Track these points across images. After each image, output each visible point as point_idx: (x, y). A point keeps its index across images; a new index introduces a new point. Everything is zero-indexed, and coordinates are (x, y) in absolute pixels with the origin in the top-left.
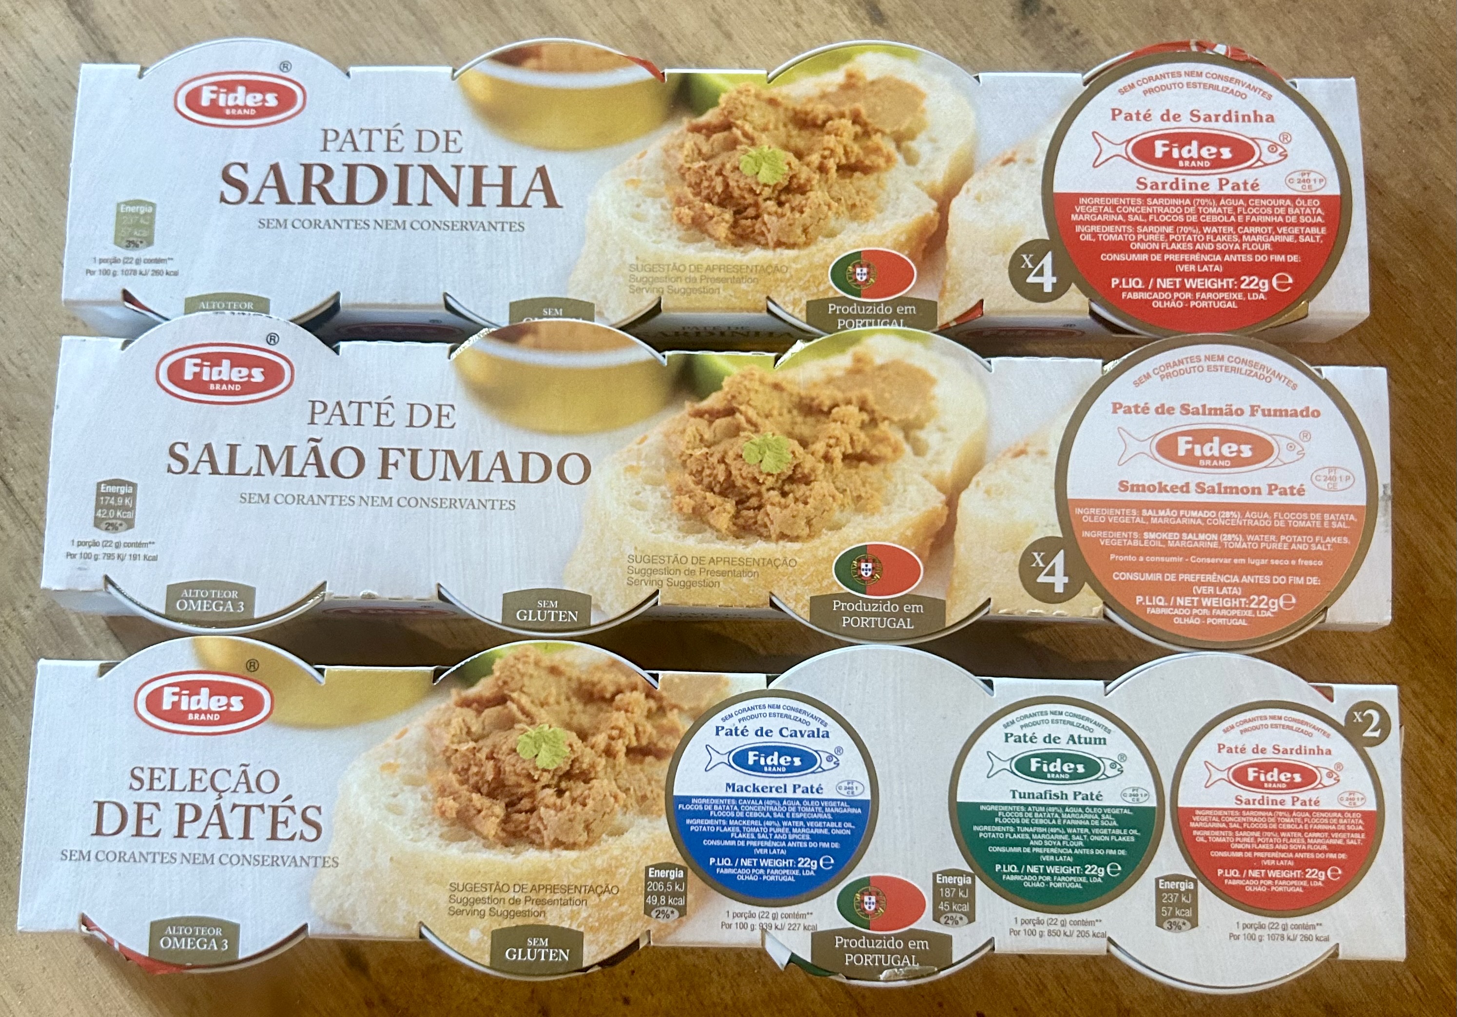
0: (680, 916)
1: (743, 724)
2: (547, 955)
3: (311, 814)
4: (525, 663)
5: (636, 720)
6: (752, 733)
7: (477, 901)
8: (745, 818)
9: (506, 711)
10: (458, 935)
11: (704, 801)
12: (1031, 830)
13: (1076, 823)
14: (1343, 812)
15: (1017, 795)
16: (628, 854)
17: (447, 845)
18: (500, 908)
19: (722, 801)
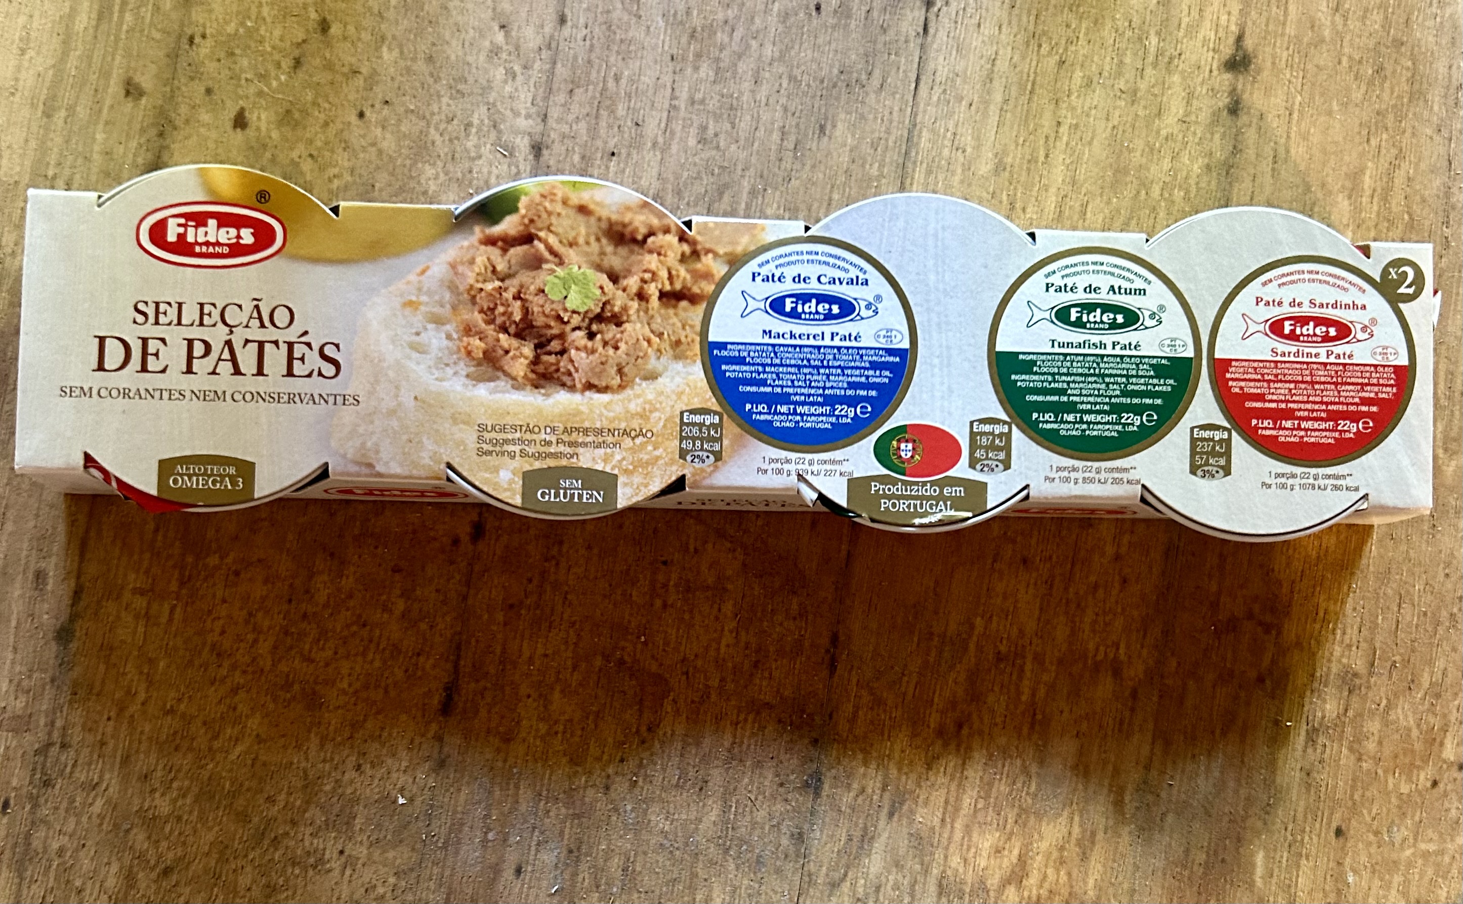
0: (717, 460)
1: (780, 270)
2: (580, 496)
3: (329, 351)
4: (552, 201)
5: (669, 264)
6: (789, 279)
7: (506, 441)
8: (782, 365)
9: (533, 250)
10: (487, 475)
11: (740, 347)
12: (1069, 379)
13: (1114, 372)
14: (1376, 366)
15: (1056, 344)
16: (662, 398)
17: (474, 386)
18: (530, 450)
19: (758, 348)
